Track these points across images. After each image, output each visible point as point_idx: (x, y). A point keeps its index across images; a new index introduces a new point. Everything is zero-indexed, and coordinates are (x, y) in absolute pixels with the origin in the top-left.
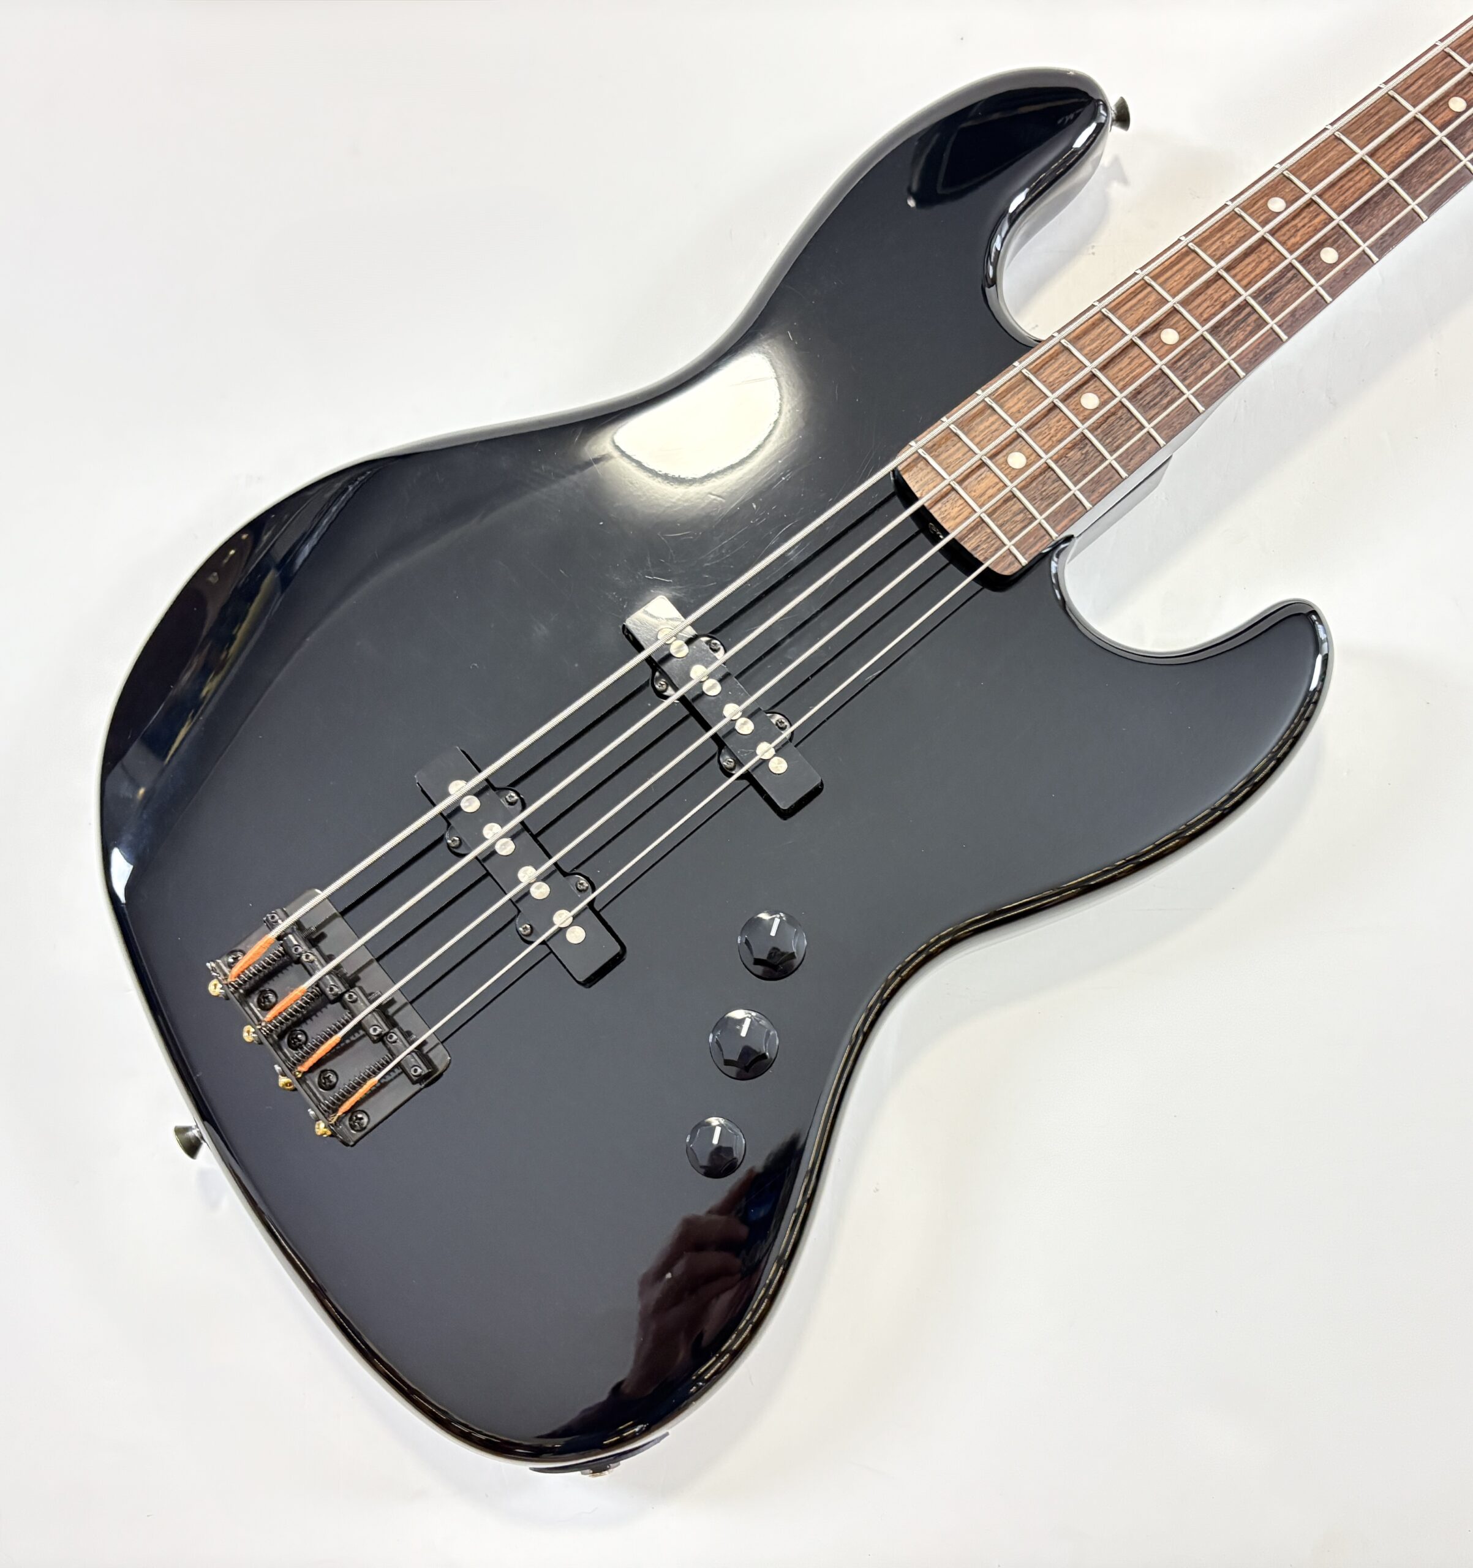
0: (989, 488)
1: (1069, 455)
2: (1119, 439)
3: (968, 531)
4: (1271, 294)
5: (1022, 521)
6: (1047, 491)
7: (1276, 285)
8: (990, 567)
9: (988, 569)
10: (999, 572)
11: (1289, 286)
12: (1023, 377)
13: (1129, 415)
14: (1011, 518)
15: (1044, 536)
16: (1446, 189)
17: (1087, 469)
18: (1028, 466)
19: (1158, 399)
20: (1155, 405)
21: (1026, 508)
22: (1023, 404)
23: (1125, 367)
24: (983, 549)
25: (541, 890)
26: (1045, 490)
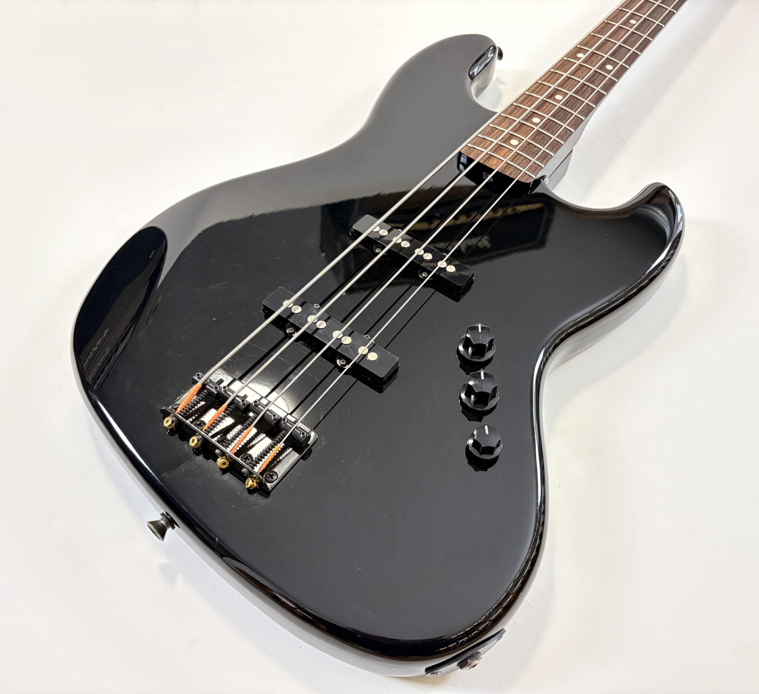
0: (506, 153)
1: (536, 138)
2: (555, 131)
3: (504, 168)
4: (593, 81)
5: (527, 162)
6: (533, 151)
7: (593, 78)
8: (518, 180)
9: (517, 181)
10: (524, 182)
11: (598, 78)
12: (504, 117)
13: (554, 123)
14: (522, 162)
15: (538, 167)
16: (642, 46)
17: (546, 142)
18: (519, 144)
19: (564, 117)
20: (564, 119)
21: (526, 158)
22: (508, 125)
23: (545, 109)
24: (514, 174)
25: (347, 340)
26: (532, 151)
